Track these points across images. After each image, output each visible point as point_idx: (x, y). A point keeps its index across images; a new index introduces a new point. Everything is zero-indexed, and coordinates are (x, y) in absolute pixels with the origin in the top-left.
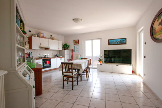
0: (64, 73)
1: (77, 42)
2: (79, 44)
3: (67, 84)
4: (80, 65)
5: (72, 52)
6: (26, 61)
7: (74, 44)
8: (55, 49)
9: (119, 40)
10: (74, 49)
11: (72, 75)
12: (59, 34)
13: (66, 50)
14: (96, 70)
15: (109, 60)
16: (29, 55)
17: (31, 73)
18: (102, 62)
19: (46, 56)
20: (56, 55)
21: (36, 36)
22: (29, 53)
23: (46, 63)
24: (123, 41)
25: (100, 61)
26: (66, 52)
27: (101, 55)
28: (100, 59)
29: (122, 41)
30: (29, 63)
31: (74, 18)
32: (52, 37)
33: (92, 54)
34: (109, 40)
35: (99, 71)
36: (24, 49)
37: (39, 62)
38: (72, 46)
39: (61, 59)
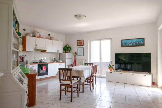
0: (62, 81)
1: (81, 42)
2: (83, 45)
3: (66, 95)
4: (81, 72)
5: (75, 56)
6: (19, 65)
7: (78, 46)
8: (53, 52)
9: (135, 41)
10: (77, 52)
11: (71, 83)
12: (58, 32)
13: (67, 54)
14: (105, 80)
15: (123, 68)
16: (23, 58)
17: (24, 78)
18: (113, 69)
19: (42, 60)
20: (55, 60)
21: (32, 35)
22: (23, 56)
23: (42, 68)
24: (141, 43)
25: (110, 67)
26: (67, 55)
27: (112, 60)
28: (109, 64)
29: (139, 42)
30: (23, 67)
31: (76, 14)
32: (50, 36)
33: (100, 59)
34: (121, 40)
35: (108, 81)
36: (18, 52)
37: (33, 67)
38: (75, 48)
39: (60, 65)
